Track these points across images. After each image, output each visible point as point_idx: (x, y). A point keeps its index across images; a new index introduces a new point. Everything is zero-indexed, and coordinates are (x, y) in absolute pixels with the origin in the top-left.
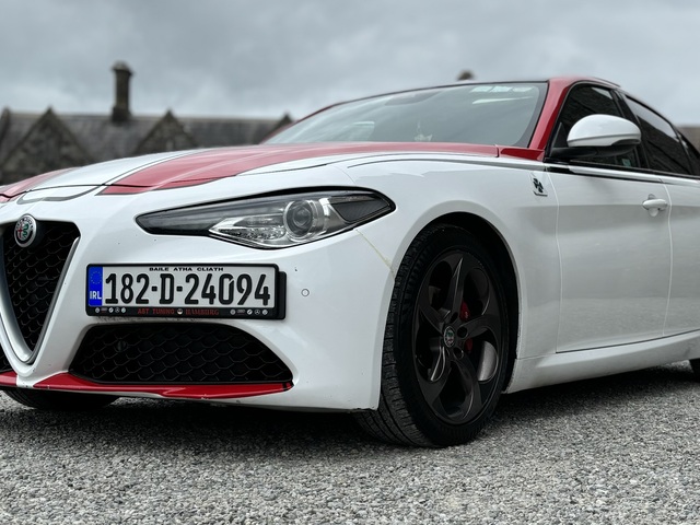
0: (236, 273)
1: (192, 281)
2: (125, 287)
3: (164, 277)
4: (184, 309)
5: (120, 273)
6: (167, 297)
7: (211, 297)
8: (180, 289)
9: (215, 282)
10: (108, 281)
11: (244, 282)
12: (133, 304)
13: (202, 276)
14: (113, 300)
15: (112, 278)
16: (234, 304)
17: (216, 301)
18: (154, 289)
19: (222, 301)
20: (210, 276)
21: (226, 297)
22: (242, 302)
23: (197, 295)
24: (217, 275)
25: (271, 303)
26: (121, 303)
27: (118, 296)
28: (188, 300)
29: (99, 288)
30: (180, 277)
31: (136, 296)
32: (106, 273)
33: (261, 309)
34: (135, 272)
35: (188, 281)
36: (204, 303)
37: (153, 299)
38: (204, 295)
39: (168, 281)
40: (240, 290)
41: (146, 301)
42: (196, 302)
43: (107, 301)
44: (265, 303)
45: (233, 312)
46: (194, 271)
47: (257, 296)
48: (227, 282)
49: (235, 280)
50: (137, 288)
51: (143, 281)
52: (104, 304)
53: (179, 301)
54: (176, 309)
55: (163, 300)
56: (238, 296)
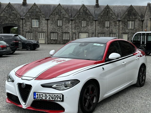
0: (56, 95)
1: (50, 96)
2: (39, 96)
3: (45, 95)
4: (48, 100)
5: (39, 94)
6: (46, 98)
7: (53, 98)
8: (48, 97)
9: (53, 96)
10: (37, 95)
11: (57, 96)
12: (41, 99)
13: (51, 95)
14: (38, 98)
15: (37, 94)
16: (56, 100)
17: (53, 99)
18: (44, 97)
20: (52, 95)
21: (55, 98)
22: (57, 99)
23: (50, 98)
24: (53, 95)
25: (61, 100)
26: (39, 98)
27: (38, 97)
28: (49, 99)
29: (35, 96)
30: (48, 95)
31: (41, 97)
32: (37, 93)
34: (41, 94)
35: (49, 96)
36: (51, 99)
37: (44, 98)
38: (51, 98)
39: (46, 95)
40: (57, 97)
41: (43, 98)
42: (50, 99)
43: (37, 98)
44: (61, 99)
45: (56, 101)
46: (50, 94)
47: (59, 98)
48: (55, 96)
49: (56, 96)
50: (41, 96)
51: (42, 95)
52: (36, 98)
53: (48, 99)
54: (47, 100)
55: (45, 98)
56: (56, 98)
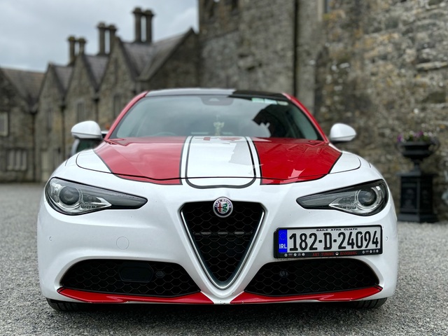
0: (364, 230)
1: (342, 236)
2: (302, 241)
3: (325, 234)
4: (339, 252)
5: (298, 233)
6: (328, 246)
7: (352, 244)
8: (335, 241)
9: (354, 236)
10: (291, 238)
11: (367, 235)
12: (308, 250)
13: (347, 233)
14: (295, 249)
15: (294, 236)
16: (363, 248)
17: (355, 246)
18: (320, 241)
19: (358, 247)
20: (351, 233)
21: (359, 244)
22: (366, 247)
23: (345, 244)
24: (354, 232)
25: (379, 247)
26: (300, 250)
27: (298, 246)
28: (340, 247)
29: (285, 242)
30: (335, 234)
31: (309, 246)
32: (290, 233)
33: (376, 250)
34: (308, 232)
35: (339, 236)
36: (349, 248)
37: (320, 247)
38: (349, 244)
39: (328, 236)
40: (366, 240)
41: (316, 249)
42: (345, 248)
43: (291, 249)
45: (364, 252)
46: (342, 230)
47: (373, 243)
48: (359, 236)
49: (363, 234)
50: (310, 241)
51: (313, 237)
52: (289, 251)
53: (335, 248)
54: (335, 252)
55: (326, 248)
56: (365, 243)
